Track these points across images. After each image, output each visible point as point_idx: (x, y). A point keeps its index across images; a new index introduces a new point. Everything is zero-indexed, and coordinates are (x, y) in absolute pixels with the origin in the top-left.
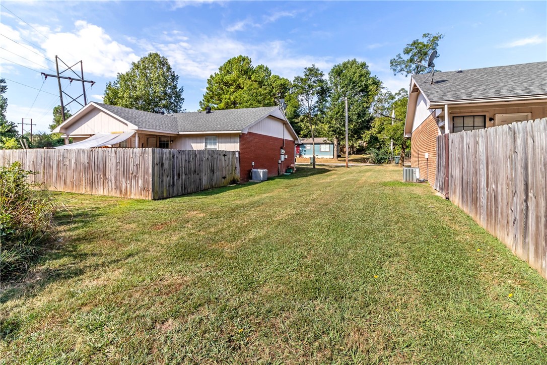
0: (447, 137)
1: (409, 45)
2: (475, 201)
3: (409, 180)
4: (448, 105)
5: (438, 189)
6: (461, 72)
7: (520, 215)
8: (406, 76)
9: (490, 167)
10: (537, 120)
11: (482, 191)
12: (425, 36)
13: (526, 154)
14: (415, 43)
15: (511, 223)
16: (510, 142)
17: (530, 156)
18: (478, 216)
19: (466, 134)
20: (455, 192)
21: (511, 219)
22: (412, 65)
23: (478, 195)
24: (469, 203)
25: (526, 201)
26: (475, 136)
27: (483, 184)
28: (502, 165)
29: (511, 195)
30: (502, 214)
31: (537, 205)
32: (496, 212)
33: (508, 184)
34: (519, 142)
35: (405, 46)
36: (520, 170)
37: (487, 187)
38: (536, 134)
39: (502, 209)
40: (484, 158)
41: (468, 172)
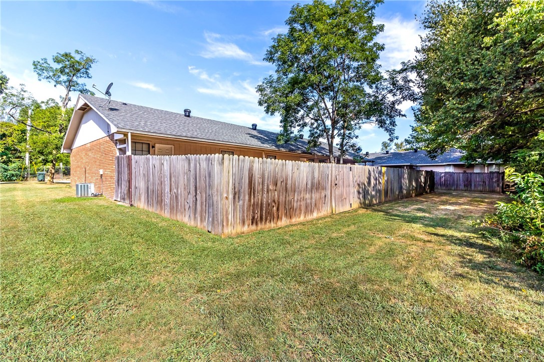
0: (129, 158)
1: (60, 54)
2: (160, 202)
3: (84, 195)
4: (131, 133)
5: (119, 200)
6: (126, 104)
7: (193, 204)
8: (55, 86)
9: (173, 179)
10: (202, 155)
11: (166, 195)
12: (77, 52)
13: (196, 172)
14: (66, 55)
15: (187, 209)
16: (186, 165)
17: (198, 173)
18: (163, 211)
19: (152, 157)
20: (140, 199)
21: (187, 208)
22: (62, 76)
23: (163, 198)
24: (155, 204)
25: (196, 196)
26: (160, 160)
27: (167, 189)
28: (181, 178)
29: (187, 194)
30: (181, 205)
31: (202, 197)
32: (177, 206)
33: (185, 188)
34: (192, 165)
35: (55, 55)
36: (192, 180)
37: (171, 191)
38: (201, 162)
39: (181, 203)
40: (168, 174)
41: (153, 184)
